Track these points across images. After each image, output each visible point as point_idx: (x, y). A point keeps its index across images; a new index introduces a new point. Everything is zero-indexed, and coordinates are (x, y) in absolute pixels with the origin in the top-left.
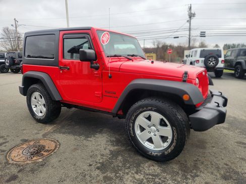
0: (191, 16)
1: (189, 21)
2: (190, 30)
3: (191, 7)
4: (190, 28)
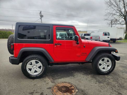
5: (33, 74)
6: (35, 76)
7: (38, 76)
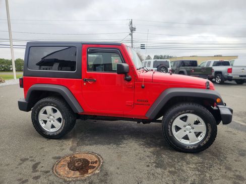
0: (133, 30)
1: (131, 34)
2: (132, 43)
3: (132, 22)
4: (132, 41)
5: (49, 129)
6: (51, 134)
7: (55, 134)
